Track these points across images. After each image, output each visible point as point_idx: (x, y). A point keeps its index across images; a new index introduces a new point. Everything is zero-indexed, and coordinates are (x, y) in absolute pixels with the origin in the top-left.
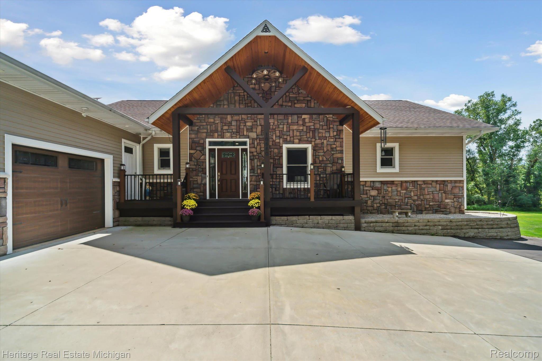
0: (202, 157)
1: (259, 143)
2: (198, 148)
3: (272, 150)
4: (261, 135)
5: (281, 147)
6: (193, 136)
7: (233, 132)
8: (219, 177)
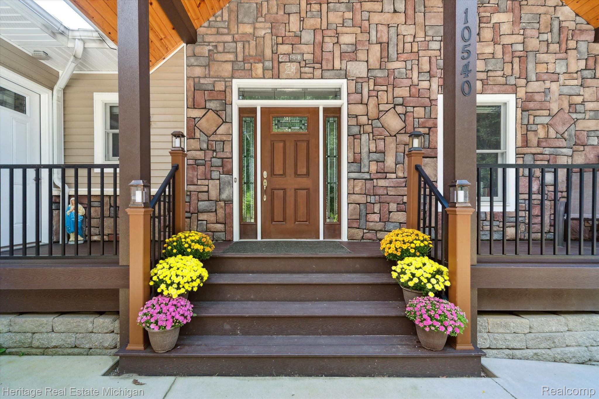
0: (223, 129)
1: (374, 90)
2: (209, 105)
3: (410, 109)
4: (380, 69)
5: (433, 103)
6: (198, 71)
7: (305, 61)
8: (265, 184)
